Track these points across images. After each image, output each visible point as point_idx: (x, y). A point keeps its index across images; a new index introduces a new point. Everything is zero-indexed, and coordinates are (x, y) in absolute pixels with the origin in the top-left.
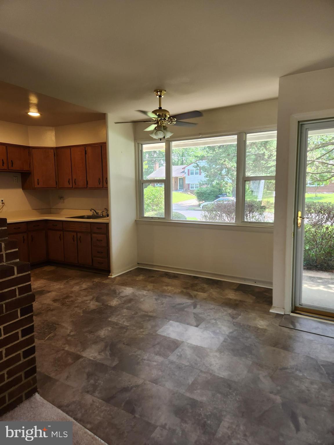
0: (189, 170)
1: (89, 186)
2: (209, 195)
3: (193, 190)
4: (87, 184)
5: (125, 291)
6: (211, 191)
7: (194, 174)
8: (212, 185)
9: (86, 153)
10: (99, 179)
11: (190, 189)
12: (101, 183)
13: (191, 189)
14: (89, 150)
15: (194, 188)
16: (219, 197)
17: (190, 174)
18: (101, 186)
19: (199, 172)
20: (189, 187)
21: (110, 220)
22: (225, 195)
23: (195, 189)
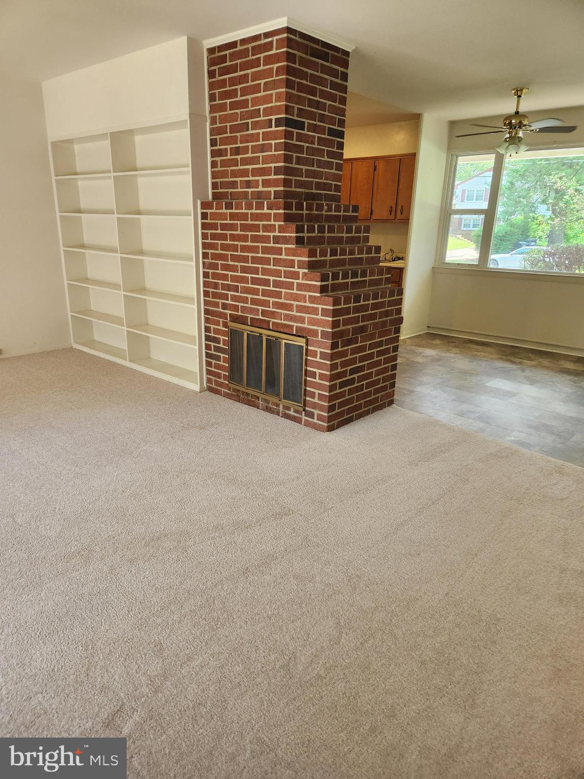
0: (464, 191)
1: (374, 217)
2: (501, 240)
3: (469, 231)
4: (371, 214)
5: (425, 352)
6: (506, 233)
7: (474, 198)
8: (508, 222)
9: (375, 170)
10: (391, 207)
11: (462, 228)
12: (393, 213)
13: (464, 229)
14: (381, 165)
15: (469, 227)
16: (520, 246)
17: (466, 199)
18: (392, 217)
19: (484, 195)
20: (460, 225)
21: (406, 264)
22: (531, 242)
23: (471, 228)
